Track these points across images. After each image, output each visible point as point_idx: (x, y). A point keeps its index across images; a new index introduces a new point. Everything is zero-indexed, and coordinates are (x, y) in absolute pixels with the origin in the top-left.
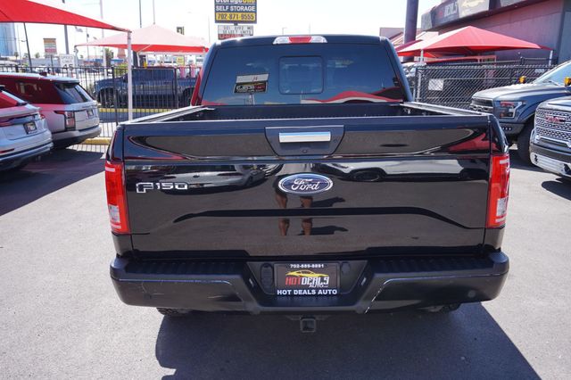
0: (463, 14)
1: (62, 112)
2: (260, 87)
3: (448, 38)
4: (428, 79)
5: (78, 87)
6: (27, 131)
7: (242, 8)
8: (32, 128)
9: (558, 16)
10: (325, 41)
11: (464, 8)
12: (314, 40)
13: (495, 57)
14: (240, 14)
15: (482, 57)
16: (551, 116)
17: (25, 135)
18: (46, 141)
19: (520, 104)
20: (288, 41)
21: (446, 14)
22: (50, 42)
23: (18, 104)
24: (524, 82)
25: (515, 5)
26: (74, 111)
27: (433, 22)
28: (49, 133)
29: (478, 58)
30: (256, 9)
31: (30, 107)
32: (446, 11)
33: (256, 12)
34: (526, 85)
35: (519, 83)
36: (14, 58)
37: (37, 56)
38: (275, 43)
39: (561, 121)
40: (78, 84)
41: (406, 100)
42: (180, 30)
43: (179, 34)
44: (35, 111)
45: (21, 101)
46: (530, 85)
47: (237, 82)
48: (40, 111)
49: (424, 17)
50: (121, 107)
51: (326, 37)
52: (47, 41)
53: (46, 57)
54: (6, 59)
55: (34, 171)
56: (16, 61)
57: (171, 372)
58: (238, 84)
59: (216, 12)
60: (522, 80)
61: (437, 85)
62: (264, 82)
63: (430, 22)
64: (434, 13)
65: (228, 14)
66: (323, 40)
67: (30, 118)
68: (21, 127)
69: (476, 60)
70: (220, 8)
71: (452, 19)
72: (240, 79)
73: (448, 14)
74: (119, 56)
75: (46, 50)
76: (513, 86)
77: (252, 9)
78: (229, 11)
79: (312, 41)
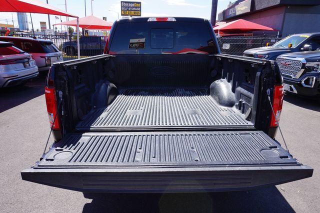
0: (238, 13)
1: (44, 57)
2: (142, 45)
3: (231, 24)
4: (223, 44)
5: (52, 45)
6: (25, 66)
7: (134, 9)
8: (27, 65)
9: (281, 16)
10: (175, 20)
11: (238, 11)
12: (169, 20)
13: (252, 34)
14: (133, 12)
15: (246, 34)
16: (283, 62)
17: (24, 68)
18: (35, 71)
19: (267, 56)
20: (156, 20)
21: (230, 13)
22: (43, 23)
23: (20, 53)
24: (268, 46)
25: (263, 9)
26: (50, 57)
27: (224, 17)
28: (37, 67)
29: (245, 34)
30: (141, 9)
31: (27, 54)
32: (230, 12)
33: (140, 11)
34: (269, 47)
35: (266, 46)
36: (26, 31)
37: (38, 30)
38: (148, 21)
39: (289, 65)
40: (52, 43)
41: (218, 53)
42: (105, 19)
43: (104, 20)
44: (30, 56)
45: (22, 51)
46: (271, 47)
47: (130, 42)
48: (32, 56)
49: (219, 15)
50: (74, 55)
51: (176, 18)
52: (41, 23)
53: (42, 31)
54: (23, 32)
55: (30, 86)
56: (27, 33)
57: (90, 201)
58: (131, 43)
59: (122, 10)
60: (267, 45)
61: (227, 46)
62: (143, 43)
63: (222, 17)
64: (224, 13)
65: (128, 11)
66: (174, 20)
67: (27, 60)
68: (22, 64)
69: (244, 35)
70: (124, 9)
71: (232, 15)
72: (132, 41)
73: (231, 13)
74: (76, 31)
75: (41, 28)
76: (263, 48)
77: (139, 9)
78: (128, 10)
79: (168, 20)
